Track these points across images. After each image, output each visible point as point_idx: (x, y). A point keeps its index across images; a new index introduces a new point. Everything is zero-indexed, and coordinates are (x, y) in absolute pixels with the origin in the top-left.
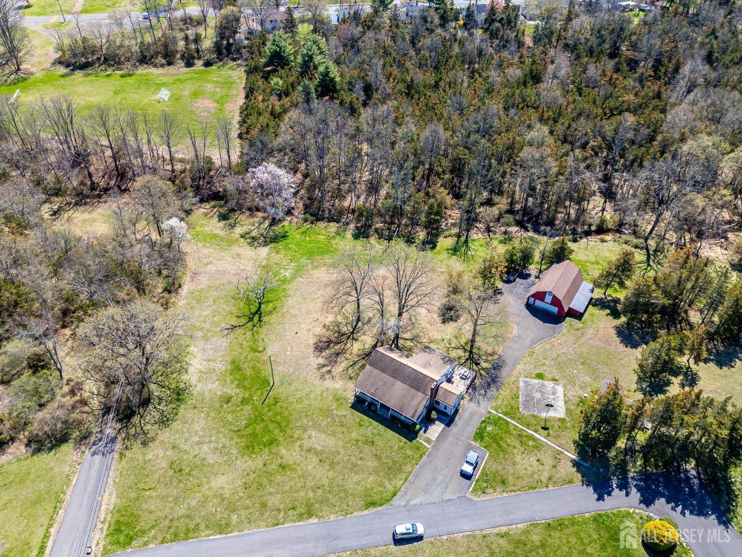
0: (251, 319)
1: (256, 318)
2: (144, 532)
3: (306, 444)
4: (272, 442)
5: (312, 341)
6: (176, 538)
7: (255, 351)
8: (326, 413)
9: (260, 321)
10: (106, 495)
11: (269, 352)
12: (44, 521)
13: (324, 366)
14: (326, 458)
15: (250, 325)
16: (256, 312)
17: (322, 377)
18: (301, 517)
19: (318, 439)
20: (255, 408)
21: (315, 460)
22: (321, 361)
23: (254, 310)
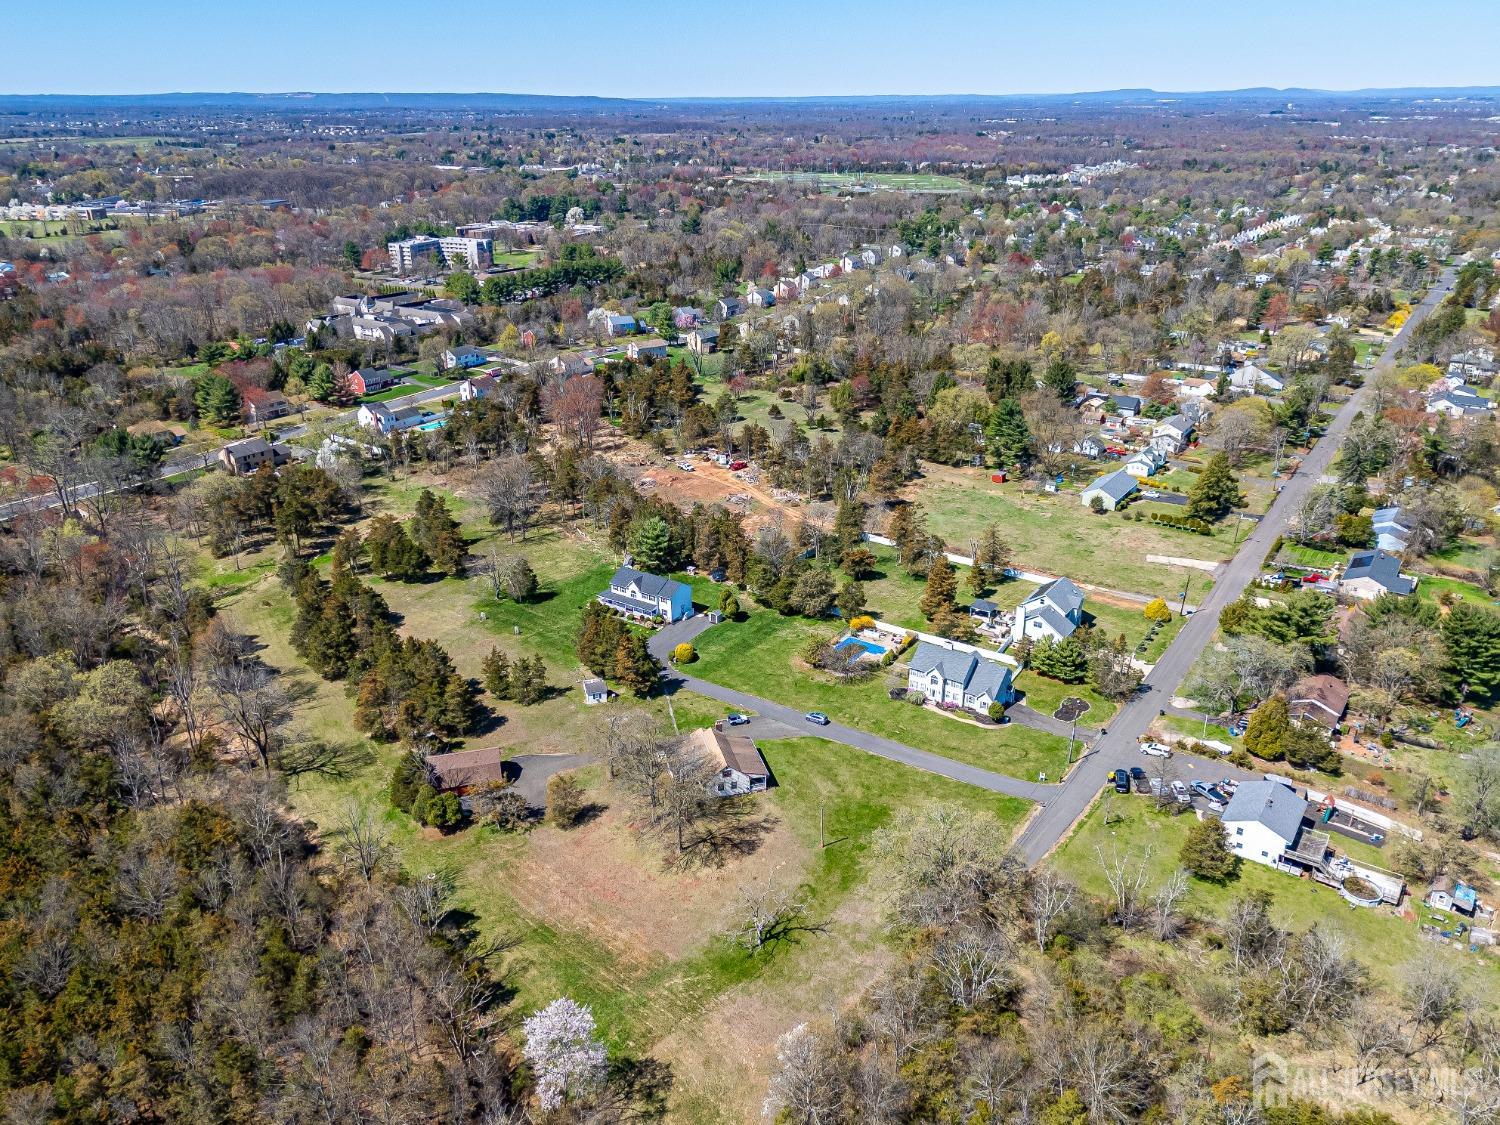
0: (786, 931)
1: (779, 928)
2: (999, 800)
3: (836, 790)
4: (866, 806)
5: (749, 861)
6: (974, 788)
7: (813, 890)
8: (800, 795)
9: (777, 923)
10: (1021, 832)
11: (799, 880)
12: (1076, 841)
13: (765, 828)
14: (830, 774)
15: (793, 924)
16: (772, 937)
17: (776, 821)
18: (878, 758)
19: (825, 788)
20: (856, 838)
21: (840, 779)
22: (762, 834)
23: (773, 942)
